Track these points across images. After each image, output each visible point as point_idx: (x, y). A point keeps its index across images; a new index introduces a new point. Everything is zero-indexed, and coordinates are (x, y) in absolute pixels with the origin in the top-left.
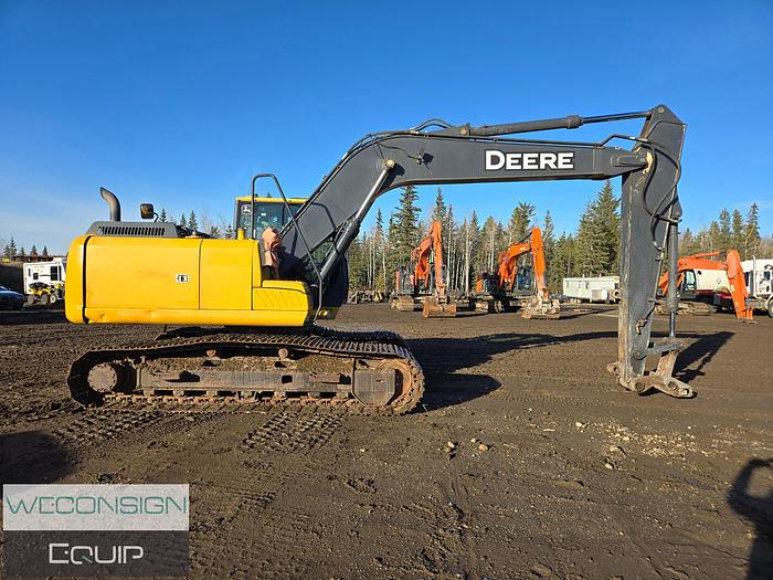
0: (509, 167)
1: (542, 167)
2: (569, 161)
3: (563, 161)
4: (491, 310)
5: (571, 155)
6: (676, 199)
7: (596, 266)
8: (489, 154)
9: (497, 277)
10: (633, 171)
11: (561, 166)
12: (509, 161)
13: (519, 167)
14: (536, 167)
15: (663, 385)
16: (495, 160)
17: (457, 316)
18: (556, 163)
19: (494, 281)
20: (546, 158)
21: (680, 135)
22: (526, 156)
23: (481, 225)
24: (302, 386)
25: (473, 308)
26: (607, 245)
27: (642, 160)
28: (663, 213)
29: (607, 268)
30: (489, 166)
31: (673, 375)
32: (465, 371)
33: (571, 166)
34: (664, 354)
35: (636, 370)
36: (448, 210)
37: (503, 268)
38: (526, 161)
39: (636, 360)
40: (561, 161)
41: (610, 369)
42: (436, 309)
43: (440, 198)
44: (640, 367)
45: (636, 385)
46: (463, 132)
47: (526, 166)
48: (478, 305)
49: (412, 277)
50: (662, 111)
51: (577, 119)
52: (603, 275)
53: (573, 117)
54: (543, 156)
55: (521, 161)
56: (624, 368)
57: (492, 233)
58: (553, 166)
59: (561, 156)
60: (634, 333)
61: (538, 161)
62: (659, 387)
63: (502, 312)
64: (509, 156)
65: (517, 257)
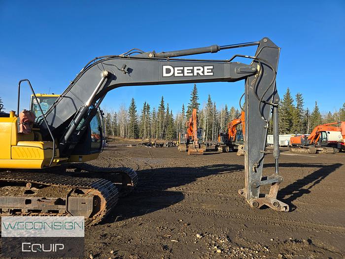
0: (176, 75)
1: (195, 74)
2: (210, 71)
3: (207, 71)
4: (224, 151)
5: (212, 67)
6: (275, 92)
7: (283, 129)
8: (165, 67)
9: (227, 135)
10: (249, 76)
11: (206, 74)
12: (176, 72)
13: (182, 75)
14: (192, 74)
15: (270, 204)
16: (168, 71)
17: (204, 154)
18: (203, 72)
19: (226, 137)
20: (197, 70)
21: (277, 54)
22: (186, 68)
23: (229, 110)
24: (37, 206)
25: (217, 150)
26: (288, 120)
27: (254, 69)
28: (268, 100)
29: (289, 130)
30: (165, 75)
31: (278, 198)
32: (174, 189)
33: (212, 74)
34: (273, 184)
35: (254, 194)
36: (213, 104)
37: (230, 130)
38: (186, 71)
39: (254, 188)
40: (206, 71)
41: (240, 192)
42: (193, 150)
43: (210, 99)
44: (257, 192)
45: (253, 204)
46: (151, 55)
47: (186, 74)
48: (219, 148)
49: (186, 135)
50: (265, 41)
51: (216, 48)
52: (287, 133)
53: (214, 46)
54: (196, 68)
55: (183, 71)
56: (247, 192)
57: (234, 114)
58: (202, 74)
59: (206, 68)
60: (252, 172)
61: (193, 71)
62: (268, 205)
63: (230, 152)
64: (176, 69)
65: (236, 125)
